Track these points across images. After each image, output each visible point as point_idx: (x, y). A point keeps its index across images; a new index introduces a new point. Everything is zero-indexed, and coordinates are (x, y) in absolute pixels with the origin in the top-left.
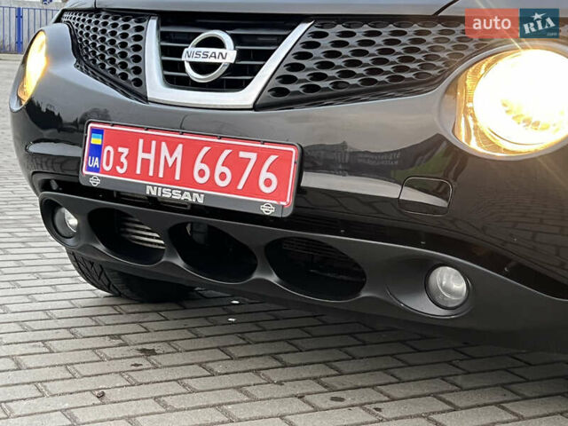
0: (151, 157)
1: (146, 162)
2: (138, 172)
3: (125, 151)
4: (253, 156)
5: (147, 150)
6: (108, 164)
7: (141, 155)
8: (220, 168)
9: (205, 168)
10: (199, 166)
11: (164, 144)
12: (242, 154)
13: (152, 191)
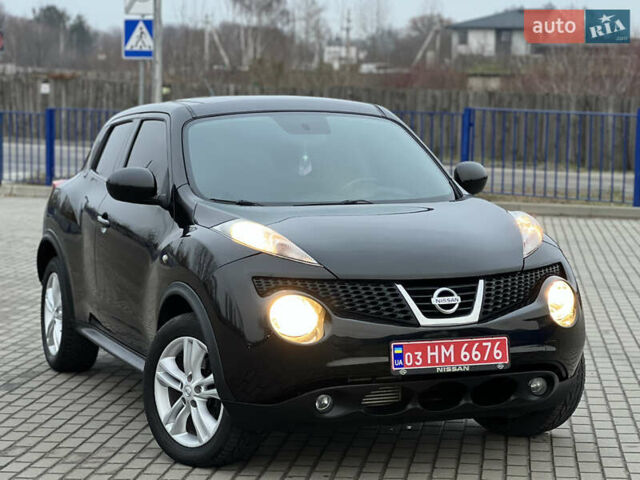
0: (436, 354)
1: (433, 357)
2: (429, 362)
3: (420, 353)
4: (489, 344)
5: (433, 350)
6: (409, 361)
7: (430, 354)
8: (474, 353)
9: (467, 354)
10: (463, 353)
11: (443, 347)
12: (484, 344)
13: (440, 369)
